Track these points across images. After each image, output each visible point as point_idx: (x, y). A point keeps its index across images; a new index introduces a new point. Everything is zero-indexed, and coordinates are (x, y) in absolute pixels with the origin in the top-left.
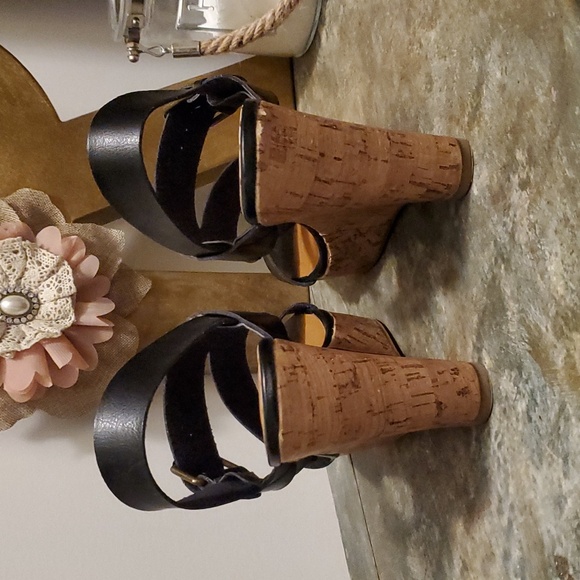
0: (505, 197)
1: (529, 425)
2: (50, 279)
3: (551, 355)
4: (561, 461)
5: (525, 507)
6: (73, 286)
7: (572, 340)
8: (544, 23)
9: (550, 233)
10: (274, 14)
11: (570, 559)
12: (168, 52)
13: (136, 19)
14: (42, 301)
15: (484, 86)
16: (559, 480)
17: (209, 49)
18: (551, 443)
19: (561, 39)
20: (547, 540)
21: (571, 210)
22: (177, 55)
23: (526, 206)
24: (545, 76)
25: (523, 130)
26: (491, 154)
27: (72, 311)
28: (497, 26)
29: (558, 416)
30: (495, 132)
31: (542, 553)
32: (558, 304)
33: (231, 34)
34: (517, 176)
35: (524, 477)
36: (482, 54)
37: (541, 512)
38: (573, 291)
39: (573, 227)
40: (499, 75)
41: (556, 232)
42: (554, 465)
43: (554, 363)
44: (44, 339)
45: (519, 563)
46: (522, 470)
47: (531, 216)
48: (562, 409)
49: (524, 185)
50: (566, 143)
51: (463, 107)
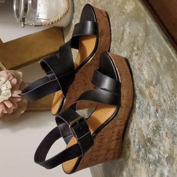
0: (131, 58)
1: (139, 110)
2: (4, 85)
3: (145, 92)
4: (148, 116)
5: (139, 129)
6: (11, 86)
7: (150, 88)
8: (141, 18)
9: (144, 65)
10: (61, 16)
11: (152, 138)
12: (33, 25)
13: (25, 16)
14: (2, 91)
15: (124, 33)
16: (148, 120)
17: (44, 24)
18: (146, 112)
19: (146, 21)
20: (145, 135)
21: (149, 59)
22: (35, 26)
23: (137, 60)
24: (141, 30)
25: (136, 42)
26: (127, 48)
27: (11, 93)
28: (128, 19)
29: (147, 106)
30: (128, 43)
31: (144, 138)
32: (146, 80)
33: (50, 21)
34: (134, 53)
35: (138, 122)
36: (124, 26)
37: (143, 129)
38: (150, 77)
39: (150, 63)
40: (129, 30)
41: (145, 64)
42: (147, 117)
43: (146, 94)
44: (4, 101)
45: (138, 143)
46: (138, 120)
47: (139, 62)
48: (148, 104)
49: (136, 55)
50: (147, 44)
51: (118, 38)
